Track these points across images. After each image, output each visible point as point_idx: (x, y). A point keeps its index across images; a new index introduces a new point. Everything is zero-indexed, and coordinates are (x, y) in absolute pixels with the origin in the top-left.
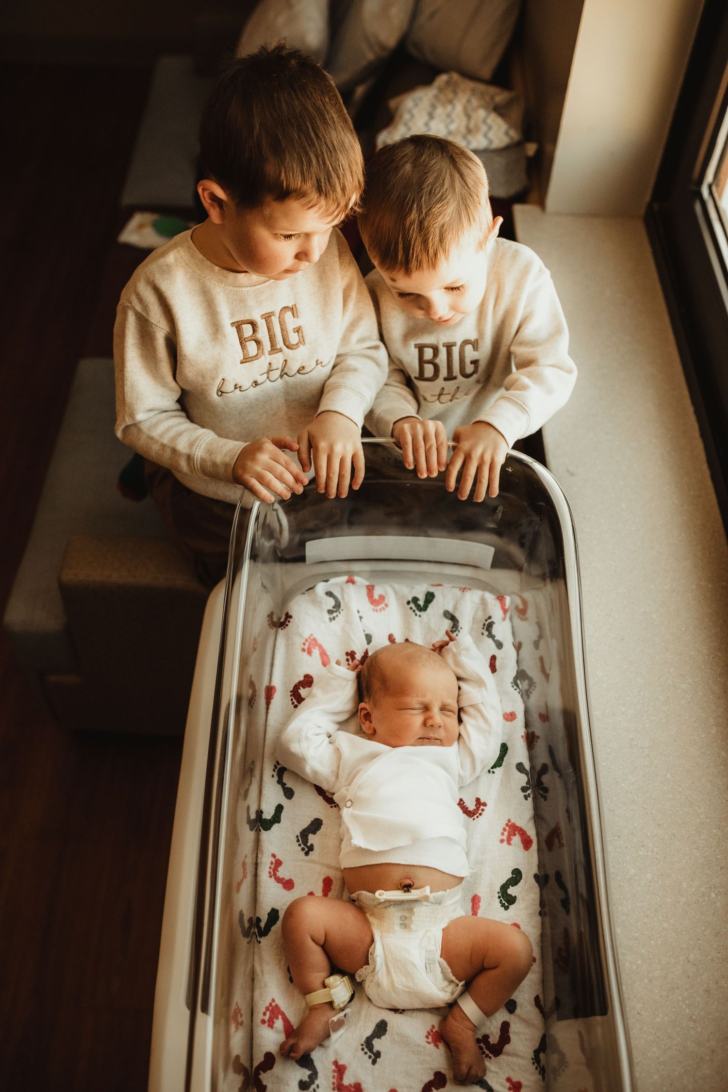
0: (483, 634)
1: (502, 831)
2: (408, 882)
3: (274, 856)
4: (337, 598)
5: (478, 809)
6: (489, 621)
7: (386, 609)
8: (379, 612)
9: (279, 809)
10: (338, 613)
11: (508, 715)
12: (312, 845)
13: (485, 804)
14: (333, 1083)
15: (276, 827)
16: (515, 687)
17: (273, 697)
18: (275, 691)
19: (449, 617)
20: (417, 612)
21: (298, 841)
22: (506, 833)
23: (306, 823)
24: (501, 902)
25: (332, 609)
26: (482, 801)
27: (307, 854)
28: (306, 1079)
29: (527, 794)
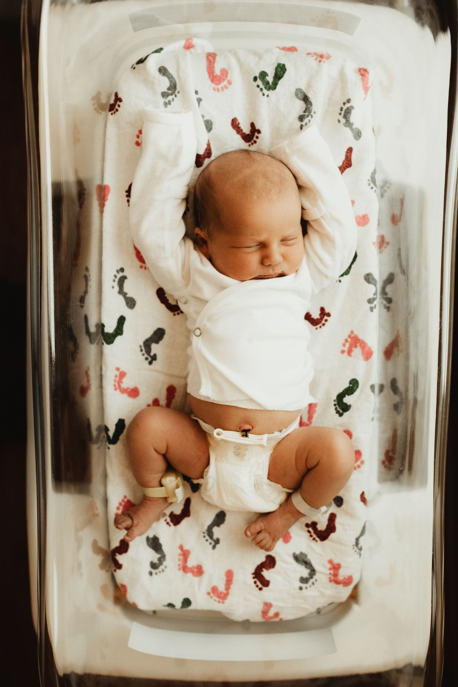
0: (339, 121)
1: (343, 341)
2: (247, 427)
3: (118, 369)
4: (172, 77)
5: (322, 319)
6: (348, 105)
7: (229, 87)
8: (221, 91)
9: (122, 320)
10: (173, 96)
11: (360, 218)
12: (155, 355)
13: (329, 315)
14: (179, 565)
15: (118, 339)
16: (372, 185)
17: (107, 199)
18: (109, 191)
19: (301, 97)
20: (265, 91)
21: (142, 350)
22: (348, 345)
23: (149, 333)
24: (336, 409)
25: (166, 91)
26: (327, 311)
27: (150, 363)
28: (156, 561)
29: (373, 305)
